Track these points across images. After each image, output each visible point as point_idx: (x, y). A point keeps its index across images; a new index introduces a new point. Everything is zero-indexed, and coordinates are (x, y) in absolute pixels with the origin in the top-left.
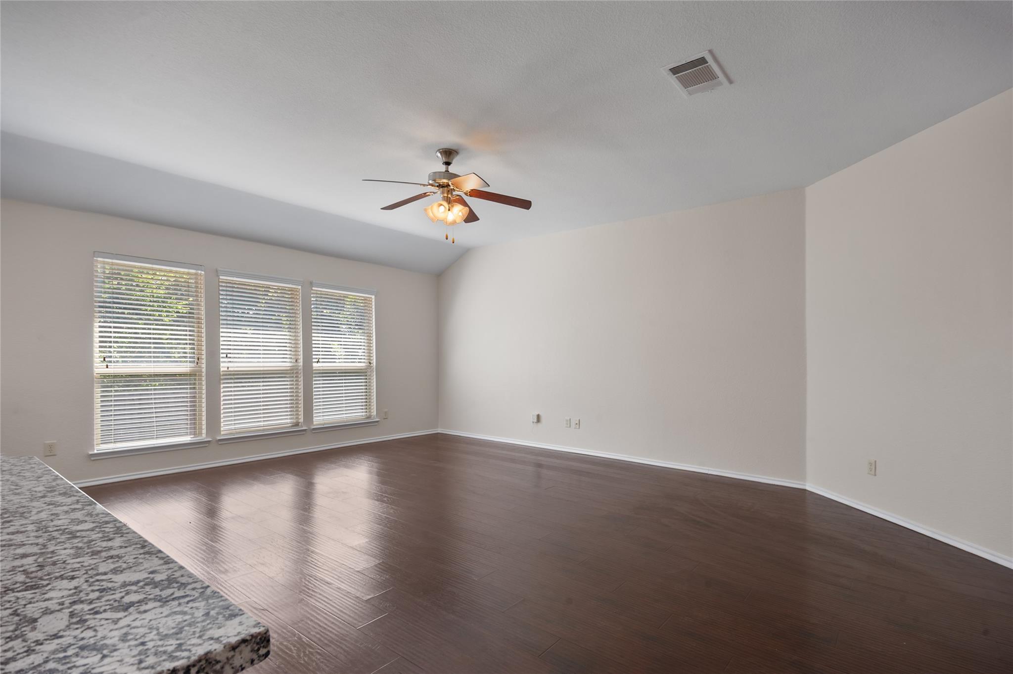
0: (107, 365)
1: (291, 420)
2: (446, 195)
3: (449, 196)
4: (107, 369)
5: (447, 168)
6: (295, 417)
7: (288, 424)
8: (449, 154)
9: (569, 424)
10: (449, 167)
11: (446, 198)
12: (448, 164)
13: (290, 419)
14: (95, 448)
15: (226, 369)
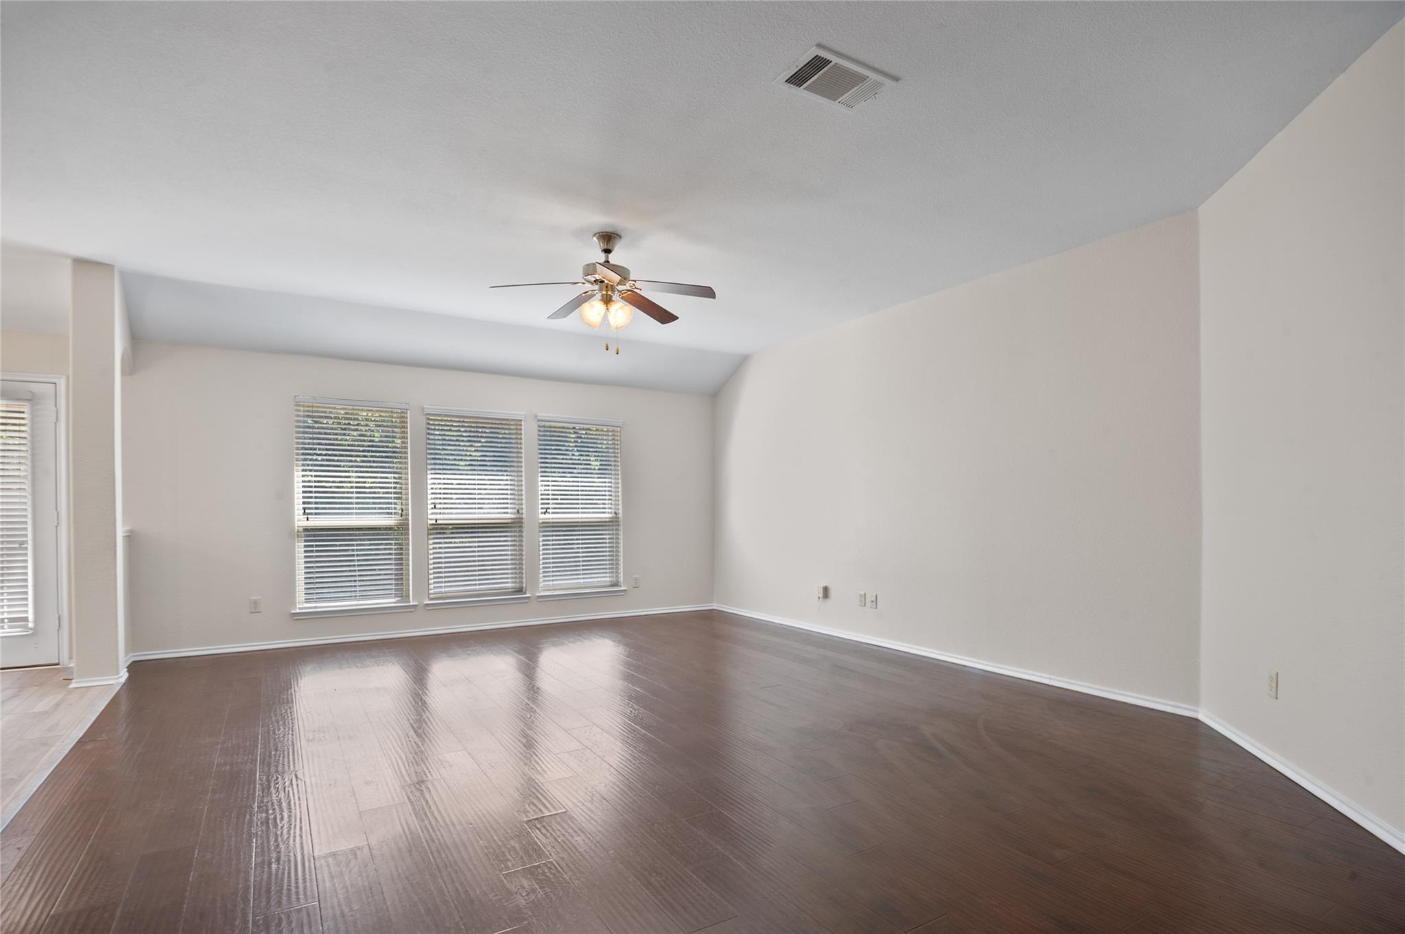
0: (307, 518)
1: (512, 585)
2: (604, 293)
3: (609, 293)
4: (308, 522)
5: (607, 257)
6: (518, 581)
7: (508, 589)
8: (608, 239)
9: (863, 602)
10: (610, 255)
11: (605, 296)
12: (607, 251)
13: (513, 582)
14: (298, 606)
15: (434, 522)
